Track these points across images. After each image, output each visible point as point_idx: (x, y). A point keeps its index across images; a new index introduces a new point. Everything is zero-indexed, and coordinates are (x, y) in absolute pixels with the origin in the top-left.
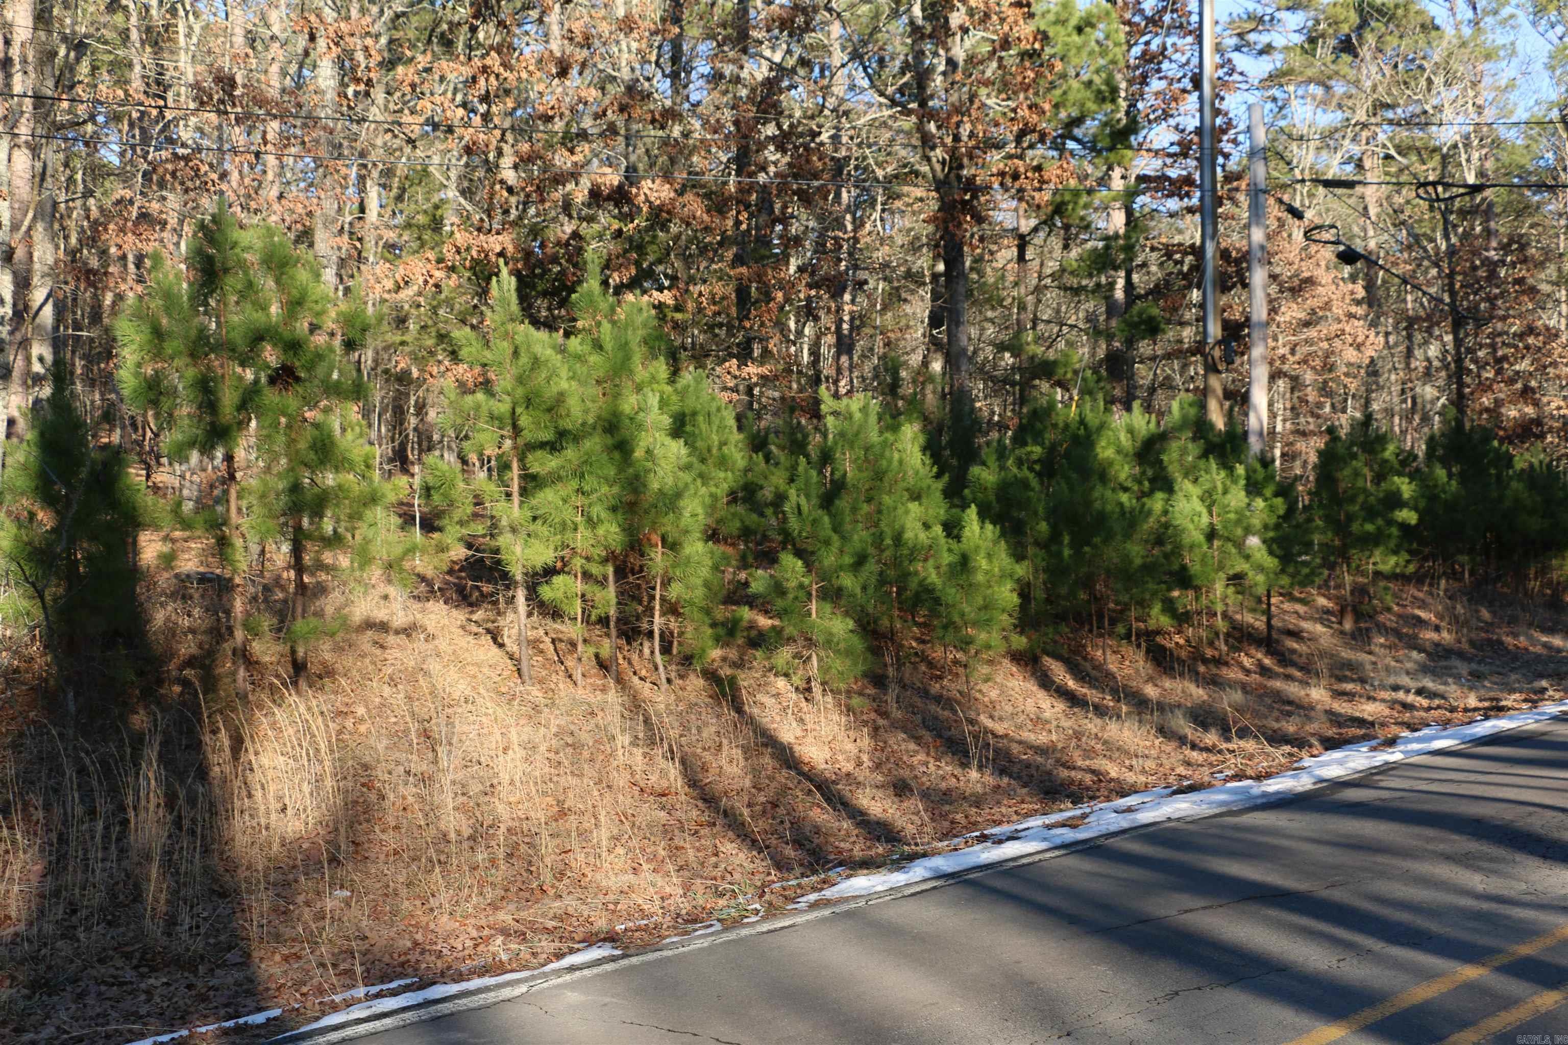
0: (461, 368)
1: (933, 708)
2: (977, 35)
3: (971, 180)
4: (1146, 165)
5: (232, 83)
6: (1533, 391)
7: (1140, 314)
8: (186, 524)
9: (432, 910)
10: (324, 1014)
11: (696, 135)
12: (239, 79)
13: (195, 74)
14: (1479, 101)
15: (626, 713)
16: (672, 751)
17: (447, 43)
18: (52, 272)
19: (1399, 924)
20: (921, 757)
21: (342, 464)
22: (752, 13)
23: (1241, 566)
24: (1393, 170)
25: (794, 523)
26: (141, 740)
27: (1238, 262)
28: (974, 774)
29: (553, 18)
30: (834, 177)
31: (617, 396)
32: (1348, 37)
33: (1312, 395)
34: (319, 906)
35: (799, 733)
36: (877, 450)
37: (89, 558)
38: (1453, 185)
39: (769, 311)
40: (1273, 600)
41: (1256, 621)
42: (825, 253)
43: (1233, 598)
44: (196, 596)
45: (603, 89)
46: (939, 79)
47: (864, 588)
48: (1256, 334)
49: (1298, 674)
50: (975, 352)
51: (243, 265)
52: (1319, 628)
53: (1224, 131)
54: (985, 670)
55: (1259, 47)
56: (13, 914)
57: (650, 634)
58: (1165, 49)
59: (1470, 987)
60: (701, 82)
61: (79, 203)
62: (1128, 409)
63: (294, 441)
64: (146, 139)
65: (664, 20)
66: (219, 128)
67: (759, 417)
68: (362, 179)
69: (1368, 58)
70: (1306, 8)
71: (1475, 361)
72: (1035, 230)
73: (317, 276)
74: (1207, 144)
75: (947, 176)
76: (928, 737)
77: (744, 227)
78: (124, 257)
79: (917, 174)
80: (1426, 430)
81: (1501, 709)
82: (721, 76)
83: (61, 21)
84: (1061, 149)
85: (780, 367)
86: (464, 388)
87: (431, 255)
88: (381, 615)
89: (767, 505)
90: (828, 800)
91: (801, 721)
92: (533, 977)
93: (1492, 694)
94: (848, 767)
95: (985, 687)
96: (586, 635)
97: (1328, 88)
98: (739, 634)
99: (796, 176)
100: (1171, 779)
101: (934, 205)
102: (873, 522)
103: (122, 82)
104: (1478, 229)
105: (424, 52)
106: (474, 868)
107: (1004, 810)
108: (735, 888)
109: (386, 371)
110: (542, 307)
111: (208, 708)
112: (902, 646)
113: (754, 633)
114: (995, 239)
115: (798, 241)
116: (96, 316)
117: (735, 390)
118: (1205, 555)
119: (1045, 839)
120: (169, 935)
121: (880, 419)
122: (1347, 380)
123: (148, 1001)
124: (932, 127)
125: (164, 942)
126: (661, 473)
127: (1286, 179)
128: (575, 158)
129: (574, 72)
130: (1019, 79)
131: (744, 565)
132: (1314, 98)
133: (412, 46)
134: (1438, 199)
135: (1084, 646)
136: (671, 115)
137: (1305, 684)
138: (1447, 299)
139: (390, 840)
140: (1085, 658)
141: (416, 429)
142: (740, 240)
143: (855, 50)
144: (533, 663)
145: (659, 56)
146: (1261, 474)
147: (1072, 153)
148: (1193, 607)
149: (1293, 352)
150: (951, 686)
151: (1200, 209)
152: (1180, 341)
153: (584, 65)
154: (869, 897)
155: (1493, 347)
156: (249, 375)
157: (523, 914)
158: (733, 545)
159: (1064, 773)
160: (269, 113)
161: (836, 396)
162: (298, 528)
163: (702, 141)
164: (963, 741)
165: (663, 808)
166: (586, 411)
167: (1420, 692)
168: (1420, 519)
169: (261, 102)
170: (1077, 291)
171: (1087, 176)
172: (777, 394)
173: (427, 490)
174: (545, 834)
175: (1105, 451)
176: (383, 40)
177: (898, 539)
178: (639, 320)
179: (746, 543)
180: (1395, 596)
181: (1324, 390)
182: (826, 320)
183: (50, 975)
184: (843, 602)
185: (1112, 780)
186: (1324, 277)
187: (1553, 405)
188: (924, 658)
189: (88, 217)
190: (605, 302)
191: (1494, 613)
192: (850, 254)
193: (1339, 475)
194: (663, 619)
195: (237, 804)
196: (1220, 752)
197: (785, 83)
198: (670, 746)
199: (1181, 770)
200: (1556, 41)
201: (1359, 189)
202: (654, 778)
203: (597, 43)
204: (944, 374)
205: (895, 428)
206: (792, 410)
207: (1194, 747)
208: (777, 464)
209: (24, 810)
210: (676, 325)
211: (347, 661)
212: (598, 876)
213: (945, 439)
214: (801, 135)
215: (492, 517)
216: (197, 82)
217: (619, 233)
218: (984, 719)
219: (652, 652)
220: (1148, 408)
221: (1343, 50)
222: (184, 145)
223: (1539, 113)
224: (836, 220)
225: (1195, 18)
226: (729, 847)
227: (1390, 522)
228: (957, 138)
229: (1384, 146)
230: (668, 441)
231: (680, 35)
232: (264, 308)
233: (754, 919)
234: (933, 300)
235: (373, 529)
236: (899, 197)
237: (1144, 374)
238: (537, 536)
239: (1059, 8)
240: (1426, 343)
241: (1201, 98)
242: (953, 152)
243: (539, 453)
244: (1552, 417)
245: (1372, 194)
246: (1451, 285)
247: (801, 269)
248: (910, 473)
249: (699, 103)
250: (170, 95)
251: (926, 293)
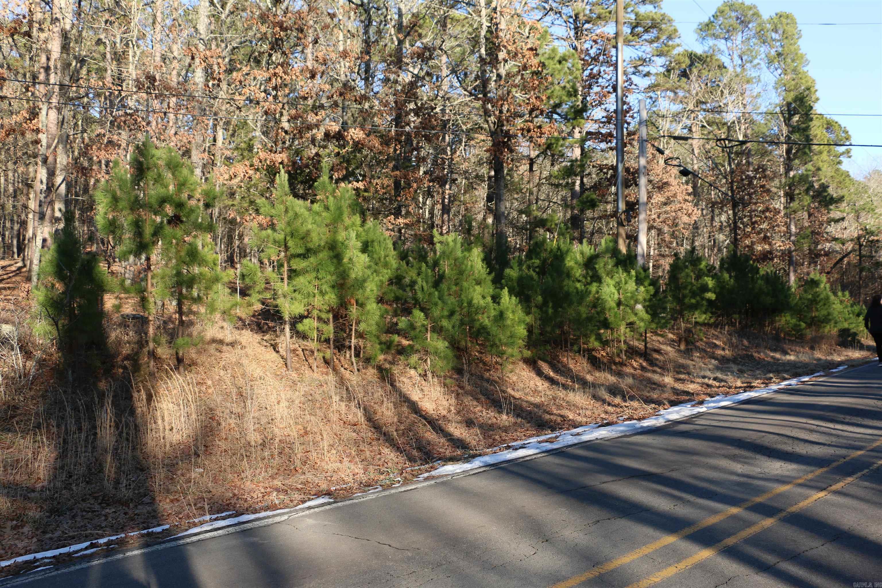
0: (261, 217)
1: (485, 384)
2: (511, 63)
3: (508, 132)
4: (590, 127)
5: (155, 80)
6: (768, 238)
7: (587, 198)
8: (126, 290)
9: (242, 479)
10: (190, 528)
11: (376, 108)
12: (157, 78)
13: (136, 75)
14: (744, 102)
15: (338, 385)
16: (359, 404)
17: (258, 62)
18: (66, 169)
19: (702, 488)
20: (479, 408)
21: (202, 262)
22: (404, 50)
23: (633, 318)
24: (705, 132)
25: (420, 295)
26: (103, 395)
27: (633, 174)
28: (504, 417)
29: (309, 50)
30: (442, 129)
31: (335, 232)
32: (685, 70)
33: (667, 238)
34: (188, 475)
35: (421, 396)
36: (460, 260)
37: (79, 306)
38: (732, 141)
39: (410, 192)
40: (648, 335)
41: (640, 345)
42: (437, 165)
43: (629, 334)
44: (131, 325)
45: (332, 85)
46: (493, 84)
47: (453, 327)
48: (641, 208)
49: (659, 370)
50: (508, 214)
51: (156, 166)
52: (669, 349)
53: (628, 112)
54: (510, 367)
55: (644, 73)
56: (42, 477)
57: (350, 347)
58: (600, 72)
59: (734, 517)
60: (379, 83)
61: (79, 135)
62: (581, 243)
63: (179, 251)
64: (112, 105)
65: (362, 52)
66: (147, 100)
67: (404, 244)
68: (215, 126)
69: (694, 79)
70: (666, 56)
71: (742, 223)
72: (538, 156)
73: (192, 172)
74: (620, 117)
75: (496, 130)
76: (483, 399)
77: (398, 152)
78: (100, 162)
79: (482, 128)
80: (720, 255)
81: (752, 387)
82: (389, 80)
83: (74, 49)
84: (551, 118)
85: (415, 220)
86: (261, 227)
87: (247, 163)
88: (220, 336)
89: (407, 286)
90: (434, 429)
91: (422, 390)
92: (291, 512)
93: (748, 380)
94: (444, 413)
95: (510, 375)
96: (319, 347)
97: (676, 93)
98: (392, 348)
99: (424, 128)
100: (598, 420)
101: (490, 144)
102: (458, 294)
103: (102, 78)
104: (744, 161)
105: (246, 66)
106: (264, 459)
107: (518, 434)
108: (389, 470)
109: (225, 219)
110: (300, 188)
111: (135, 380)
112: (471, 355)
113: (400, 347)
114: (519, 160)
115: (424, 159)
116: (86, 190)
117: (393, 230)
118: (616, 313)
119: (537, 448)
120: (116, 489)
121: (462, 246)
122: (684, 231)
123: (106, 520)
124: (489, 106)
125: (113, 491)
126: (356, 270)
127: (656, 135)
128: (318, 118)
129: (318, 76)
130: (531, 84)
131: (396, 315)
132: (669, 98)
133: (241, 63)
134: (726, 147)
135: (558, 356)
136: (365, 98)
137: (662, 375)
138: (730, 194)
139: (223, 445)
140: (558, 362)
141: (238, 247)
142: (397, 158)
143: (453, 69)
144: (292, 360)
145: (359, 70)
146: (643, 274)
147: (556, 120)
148: (610, 338)
149: (659, 217)
150: (494, 375)
151: (616, 148)
152: (606, 211)
153: (323, 73)
154: (453, 475)
155: (751, 217)
156: (158, 219)
157: (287, 482)
158: (390, 305)
159: (547, 417)
160: (171, 94)
161: (441, 234)
162: (181, 293)
163: (379, 111)
164: (499, 401)
165: (355, 431)
166: (320, 239)
167: (715, 379)
168: (716, 297)
169: (168, 88)
170: (557, 186)
171: (563, 131)
172: (413, 233)
173: (243, 276)
174: (297, 444)
175: (569, 263)
176: (227, 60)
177: (470, 303)
178: (347, 196)
179: (397, 304)
180: (704, 334)
181: (673, 235)
182: (437, 197)
183: (59, 506)
184: (443, 333)
185: (570, 420)
186: (673, 182)
187: (777, 245)
188: (481, 361)
189: (83, 142)
190: (330, 187)
191: (749, 342)
192: (449, 166)
193: (679, 276)
194: (356, 341)
195: (149, 426)
196: (621, 407)
197: (420, 84)
198: (358, 401)
199: (603, 416)
200: (778, 76)
201: (690, 141)
202: (350, 417)
203: (329, 63)
204: (493, 224)
205: (469, 250)
206: (420, 240)
207: (609, 404)
208: (412, 266)
209: (47, 427)
210: (365, 199)
211: (203, 358)
212: (323, 464)
213: (493, 255)
214: (427, 109)
215: (274, 290)
216: (137, 79)
217: (338, 154)
218: (510, 390)
219: (351, 356)
220: (590, 242)
221: (682, 76)
222: (130, 108)
223: (771, 108)
224: (443, 149)
225: (614, 58)
226: (386, 451)
227: (703, 299)
228: (501, 112)
229: (701, 121)
230: (360, 254)
231: (370, 60)
232: (166, 187)
233: (397, 485)
234: (489, 188)
235: (216, 295)
236: (473, 139)
237: (588, 226)
238: (296, 299)
239: (550, 52)
240: (720, 214)
241: (617, 96)
242: (499, 118)
243: (297, 260)
244: (777, 250)
245: (696, 143)
246: (732, 187)
247: (425, 173)
248: (476, 271)
249: (378, 93)
250: (124, 85)
251: (485, 185)
